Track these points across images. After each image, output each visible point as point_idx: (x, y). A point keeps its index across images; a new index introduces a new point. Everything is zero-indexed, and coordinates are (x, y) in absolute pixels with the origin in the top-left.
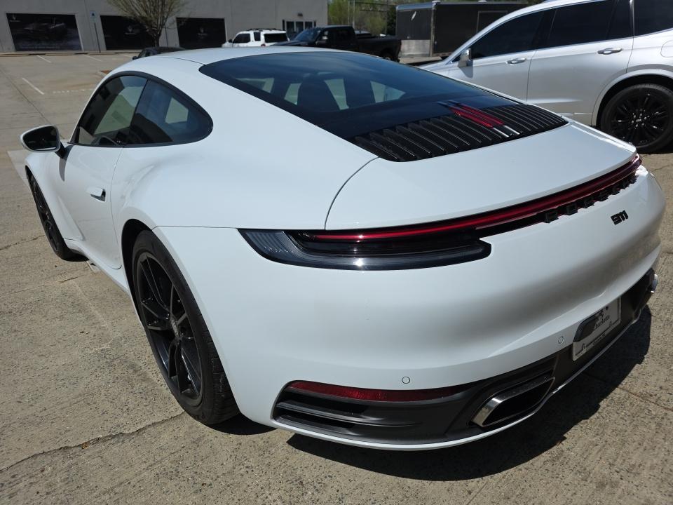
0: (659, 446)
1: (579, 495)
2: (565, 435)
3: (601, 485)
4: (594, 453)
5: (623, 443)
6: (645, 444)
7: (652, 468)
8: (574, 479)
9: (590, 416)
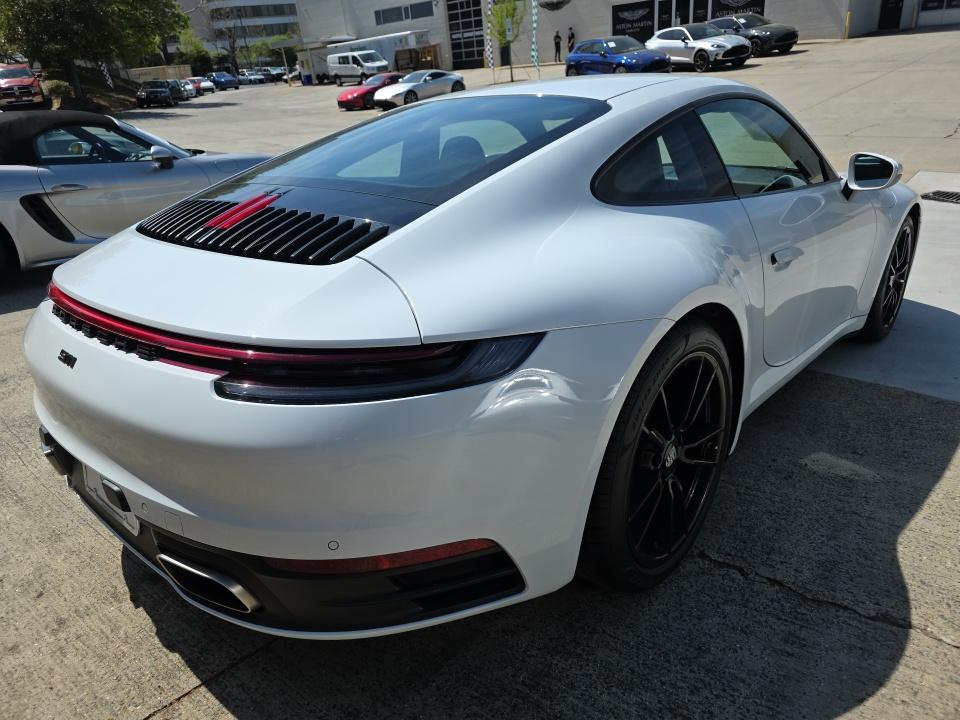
0: (75, 690)
1: (63, 603)
2: (141, 609)
3: (61, 622)
4: (103, 627)
5: (102, 658)
6: (86, 677)
7: (51, 670)
8: (81, 604)
9: (159, 637)
